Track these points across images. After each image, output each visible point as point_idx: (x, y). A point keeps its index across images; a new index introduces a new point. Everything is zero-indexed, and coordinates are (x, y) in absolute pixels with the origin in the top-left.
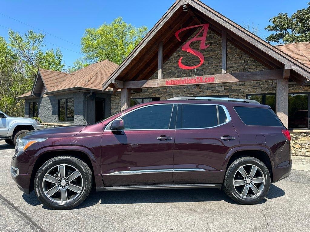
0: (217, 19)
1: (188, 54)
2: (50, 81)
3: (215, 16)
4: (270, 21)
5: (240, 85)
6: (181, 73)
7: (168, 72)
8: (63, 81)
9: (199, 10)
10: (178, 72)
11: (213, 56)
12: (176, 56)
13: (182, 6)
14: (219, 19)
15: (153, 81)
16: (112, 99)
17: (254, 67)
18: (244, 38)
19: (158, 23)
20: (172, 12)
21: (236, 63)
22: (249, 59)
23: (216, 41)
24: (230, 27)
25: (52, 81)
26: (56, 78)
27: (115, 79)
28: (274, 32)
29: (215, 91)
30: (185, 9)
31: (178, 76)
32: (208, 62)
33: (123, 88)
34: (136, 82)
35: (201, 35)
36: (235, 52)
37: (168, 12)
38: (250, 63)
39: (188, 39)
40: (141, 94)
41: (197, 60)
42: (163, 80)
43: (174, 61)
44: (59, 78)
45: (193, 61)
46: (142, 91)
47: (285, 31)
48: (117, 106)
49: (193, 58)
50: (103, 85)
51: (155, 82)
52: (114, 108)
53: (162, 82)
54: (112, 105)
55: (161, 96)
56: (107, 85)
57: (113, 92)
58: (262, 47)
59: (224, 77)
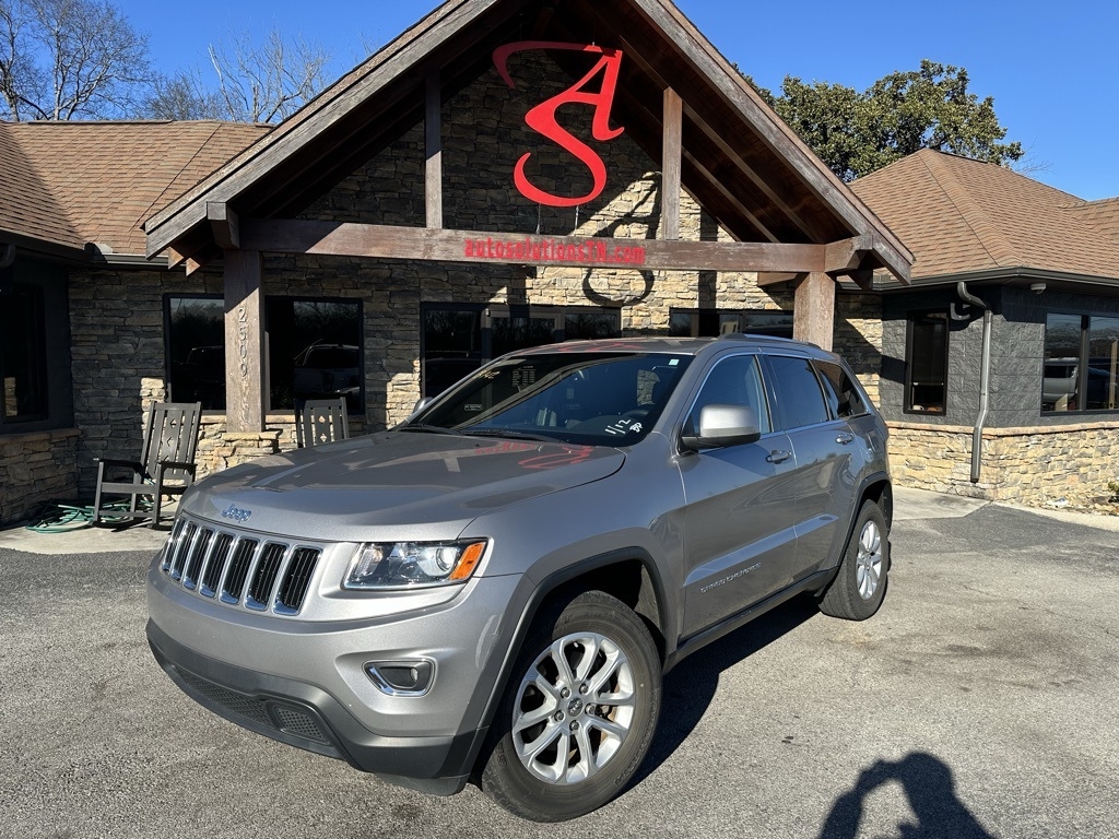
11: (571, 164)
15: (406, 232)
16: (73, 294)
23: (581, 113)
27: (228, 201)
32: (553, 184)
39: (480, 78)
42: (448, 232)
45: (501, 170)
48: (111, 331)
49: (501, 157)
50: (149, 227)
51: (416, 240)
52: (95, 338)
53: (449, 240)
54: (79, 326)
55: (369, 293)
56: (178, 226)
57: (171, 264)
58: (809, 175)
59: (673, 251)
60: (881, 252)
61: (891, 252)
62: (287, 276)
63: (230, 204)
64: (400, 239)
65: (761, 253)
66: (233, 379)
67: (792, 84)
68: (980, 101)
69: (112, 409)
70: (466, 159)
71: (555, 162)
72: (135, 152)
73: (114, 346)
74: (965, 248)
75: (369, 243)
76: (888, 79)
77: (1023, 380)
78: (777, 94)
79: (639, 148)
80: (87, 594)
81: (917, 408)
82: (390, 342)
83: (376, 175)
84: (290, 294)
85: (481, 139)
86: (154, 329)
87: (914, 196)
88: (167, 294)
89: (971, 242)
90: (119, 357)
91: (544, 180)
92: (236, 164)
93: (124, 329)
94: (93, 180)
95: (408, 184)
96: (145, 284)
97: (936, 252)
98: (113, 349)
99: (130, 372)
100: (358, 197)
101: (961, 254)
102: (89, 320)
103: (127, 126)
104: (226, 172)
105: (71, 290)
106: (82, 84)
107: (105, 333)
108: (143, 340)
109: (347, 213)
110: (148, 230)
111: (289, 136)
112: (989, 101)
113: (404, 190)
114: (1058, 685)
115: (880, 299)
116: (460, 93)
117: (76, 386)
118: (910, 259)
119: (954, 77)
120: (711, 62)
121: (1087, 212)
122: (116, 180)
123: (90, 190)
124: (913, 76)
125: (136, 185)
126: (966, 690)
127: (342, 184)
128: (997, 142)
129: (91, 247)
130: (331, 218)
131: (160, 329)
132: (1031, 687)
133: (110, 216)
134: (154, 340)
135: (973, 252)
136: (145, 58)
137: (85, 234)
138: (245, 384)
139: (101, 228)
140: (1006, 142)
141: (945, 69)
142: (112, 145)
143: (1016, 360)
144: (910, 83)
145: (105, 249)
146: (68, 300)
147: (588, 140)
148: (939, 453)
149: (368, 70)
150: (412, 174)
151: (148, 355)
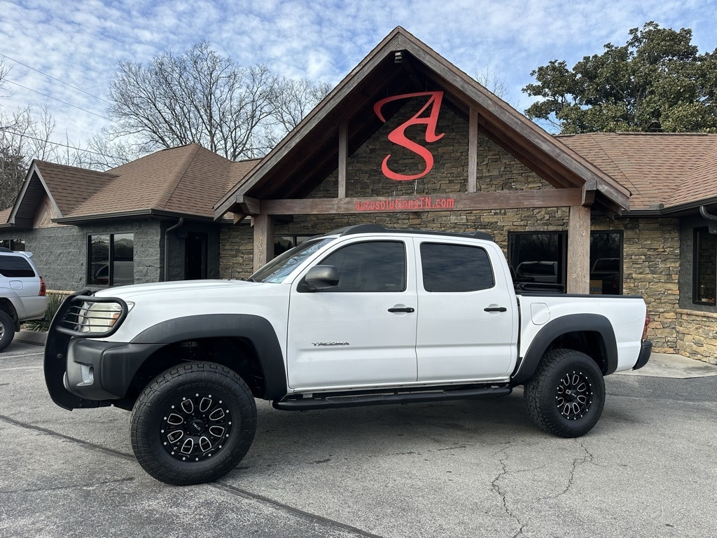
0: (462, 87)
1: (394, 147)
2: (64, 191)
3: (459, 79)
4: (532, 74)
5: (495, 214)
6: (380, 185)
7: (352, 181)
8: (95, 191)
9: (428, 64)
10: (374, 182)
12: (368, 150)
13: (392, 54)
14: (466, 86)
15: (329, 201)
16: (222, 237)
18: (514, 127)
19: (343, 84)
20: (371, 63)
22: (513, 163)
24: (488, 105)
25: (70, 192)
26: (78, 183)
27: (244, 195)
28: (540, 99)
29: (448, 226)
30: (399, 60)
31: (372, 190)
33: (258, 212)
34: (289, 202)
35: (427, 114)
36: (487, 148)
37: (364, 64)
38: (516, 172)
39: (395, 115)
40: (291, 225)
41: (412, 161)
42: (347, 199)
43: (364, 160)
44: (84, 184)
45: (405, 161)
46: (294, 220)
47: (560, 98)
48: (234, 253)
49: (405, 155)
50: (216, 207)
51: (333, 205)
52: (229, 255)
53: (348, 203)
54: (224, 250)
56: (226, 206)
57: (235, 222)
59: (472, 199)
61: (613, 191)
63: (249, 194)
64: (326, 204)
73: (235, 258)
75: (312, 207)
81: (704, 300)
92: (247, 178)
93: (238, 251)
96: (247, 231)
98: (235, 260)
99: (241, 270)
102: (227, 248)
104: (243, 181)
107: (232, 253)
113: (356, 178)
118: (628, 194)
120: (477, 91)
127: (327, 179)
146: (220, 239)
147: (424, 143)
148: (711, 334)
151: (247, 263)
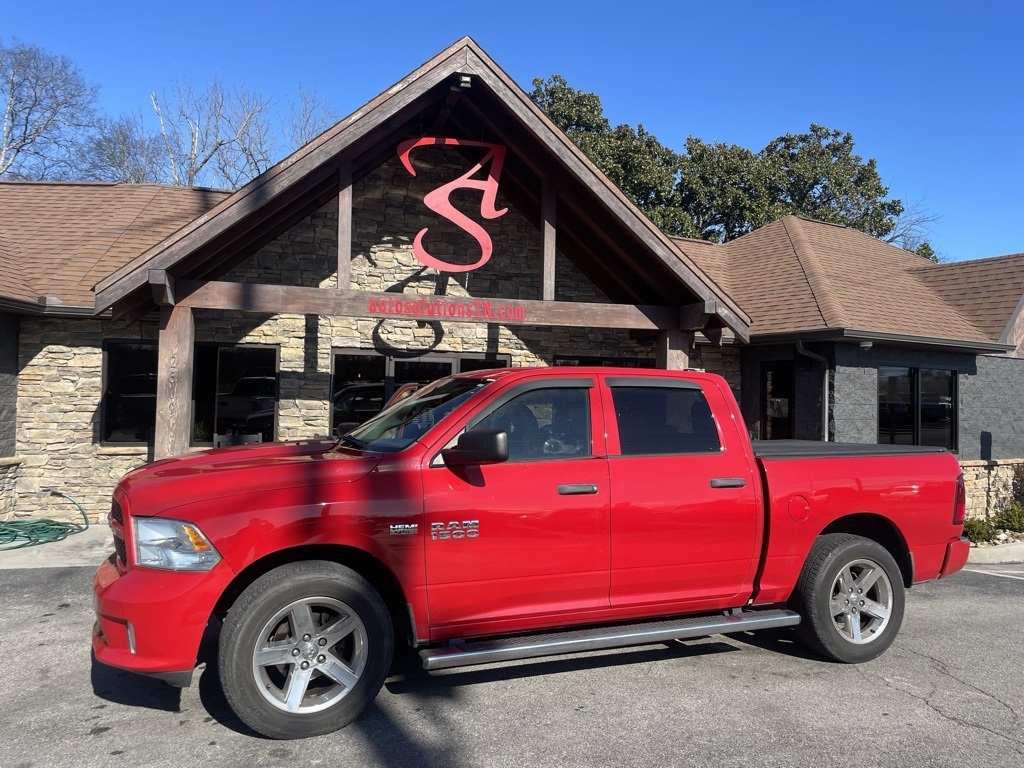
3: (553, 137)
15: (320, 293)
16: (24, 339)
17: (573, 284)
20: (421, 82)
21: (529, 267)
27: (166, 269)
30: (467, 88)
37: (410, 80)
42: (355, 293)
48: (54, 371)
52: (40, 378)
53: (355, 299)
54: (27, 365)
55: (286, 340)
56: (123, 288)
58: (660, 251)
59: (549, 310)
60: (722, 315)
61: (732, 315)
62: (214, 325)
63: (169, 271)
64: (313, 298)
65: (624, 314)
66: (162, 417)
67: (692, 144)
68: (865, 162)
69: (51, 441)
70: (376, 227)
71: (453, 230)
72: (84, 211)
73: (56, 384)
74: (805, 310)
76: (782, 139)
77: (860, 424)
78: (680, 150)
79: (526, 220)
80: (28, 603)
82: (303, 382)
83: (298, 239)
84: (216, 341)
85: (389, 210)
86: (93, 370)
87: (773, 260)
88: (106, 339)
89: (809, 305)
90: (60, 394)
91: (443, 246)
92: (175, 238)
93: (66, 369)
94: (46, 238)
95: (325, 247)
96: (88, 330)
97: (782, 312)
98: (55, 387)
99: (69, 407)
100: (280, 258)
101: (801, 315)
102: (36, 362)
103: (77, 188)
104: (166, 244)
105: (21, 336)
106: (29, 127)
107: (50, 373)
108: (82, 380)
109: (270, 271)
110: (97, 292)
111: (221, 216)
112: (872, 163)
113: (321, 253)
114: (808, 675)
115: (737, 351)
116: (372, 173)
117: (19, 420)
118: (748, 321)
119: (840, 140)
121: (927, 275)
122: (66, 238)
123: (45, 247)
124: (804, 139)
125: (84, 243)
126: (734, 677)
127: (265, 248)
128: (881, 200)
129: (43, 299)
130: (256, 275)
131: (100, 369)
132: (786, 676)
133: (60, 272)
134: (93, 379)
135: (811, 314)
136: (92, 106)
137: (37, 287)
138: (172, 421)
139: (52, 282)
140: (888, 199)
141: (831, 132)
142: (65, 204)
143: (851, 407)
144: (801, 144)
145: (53, 301)
146: (18, 344)
147: (478, 217)
149: (290, 164)
150: (328, 240)
151: (86, 393)
